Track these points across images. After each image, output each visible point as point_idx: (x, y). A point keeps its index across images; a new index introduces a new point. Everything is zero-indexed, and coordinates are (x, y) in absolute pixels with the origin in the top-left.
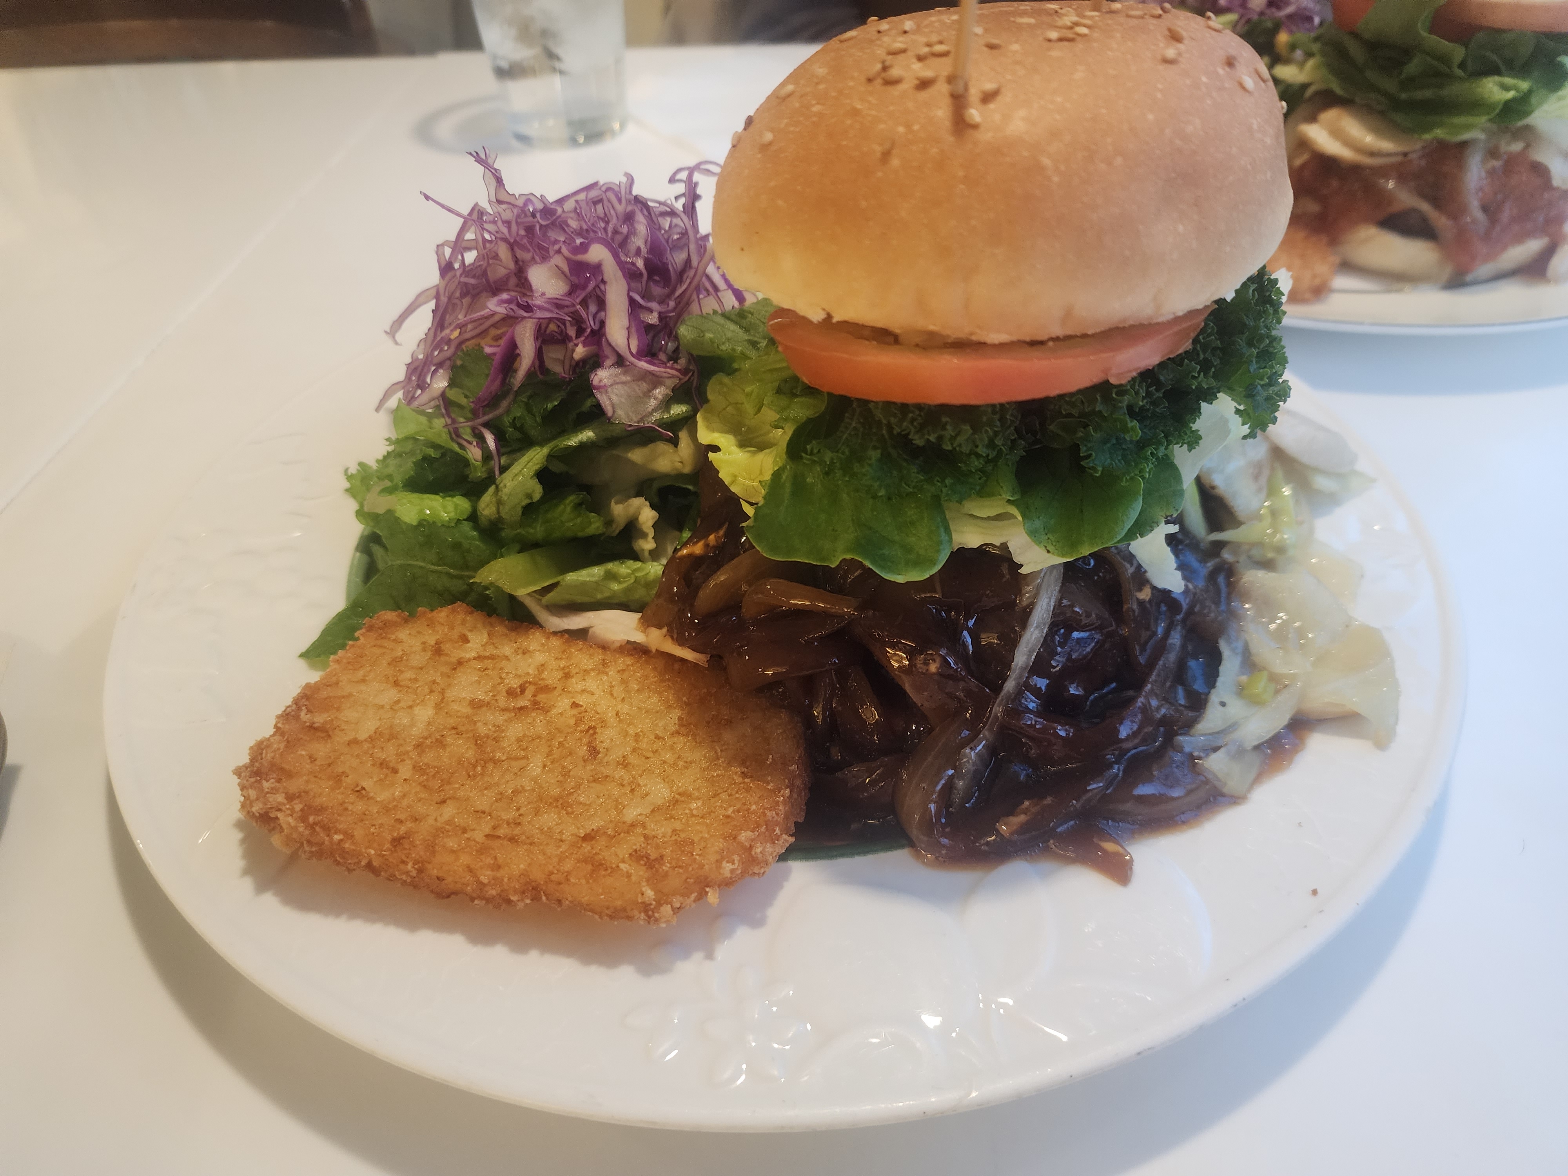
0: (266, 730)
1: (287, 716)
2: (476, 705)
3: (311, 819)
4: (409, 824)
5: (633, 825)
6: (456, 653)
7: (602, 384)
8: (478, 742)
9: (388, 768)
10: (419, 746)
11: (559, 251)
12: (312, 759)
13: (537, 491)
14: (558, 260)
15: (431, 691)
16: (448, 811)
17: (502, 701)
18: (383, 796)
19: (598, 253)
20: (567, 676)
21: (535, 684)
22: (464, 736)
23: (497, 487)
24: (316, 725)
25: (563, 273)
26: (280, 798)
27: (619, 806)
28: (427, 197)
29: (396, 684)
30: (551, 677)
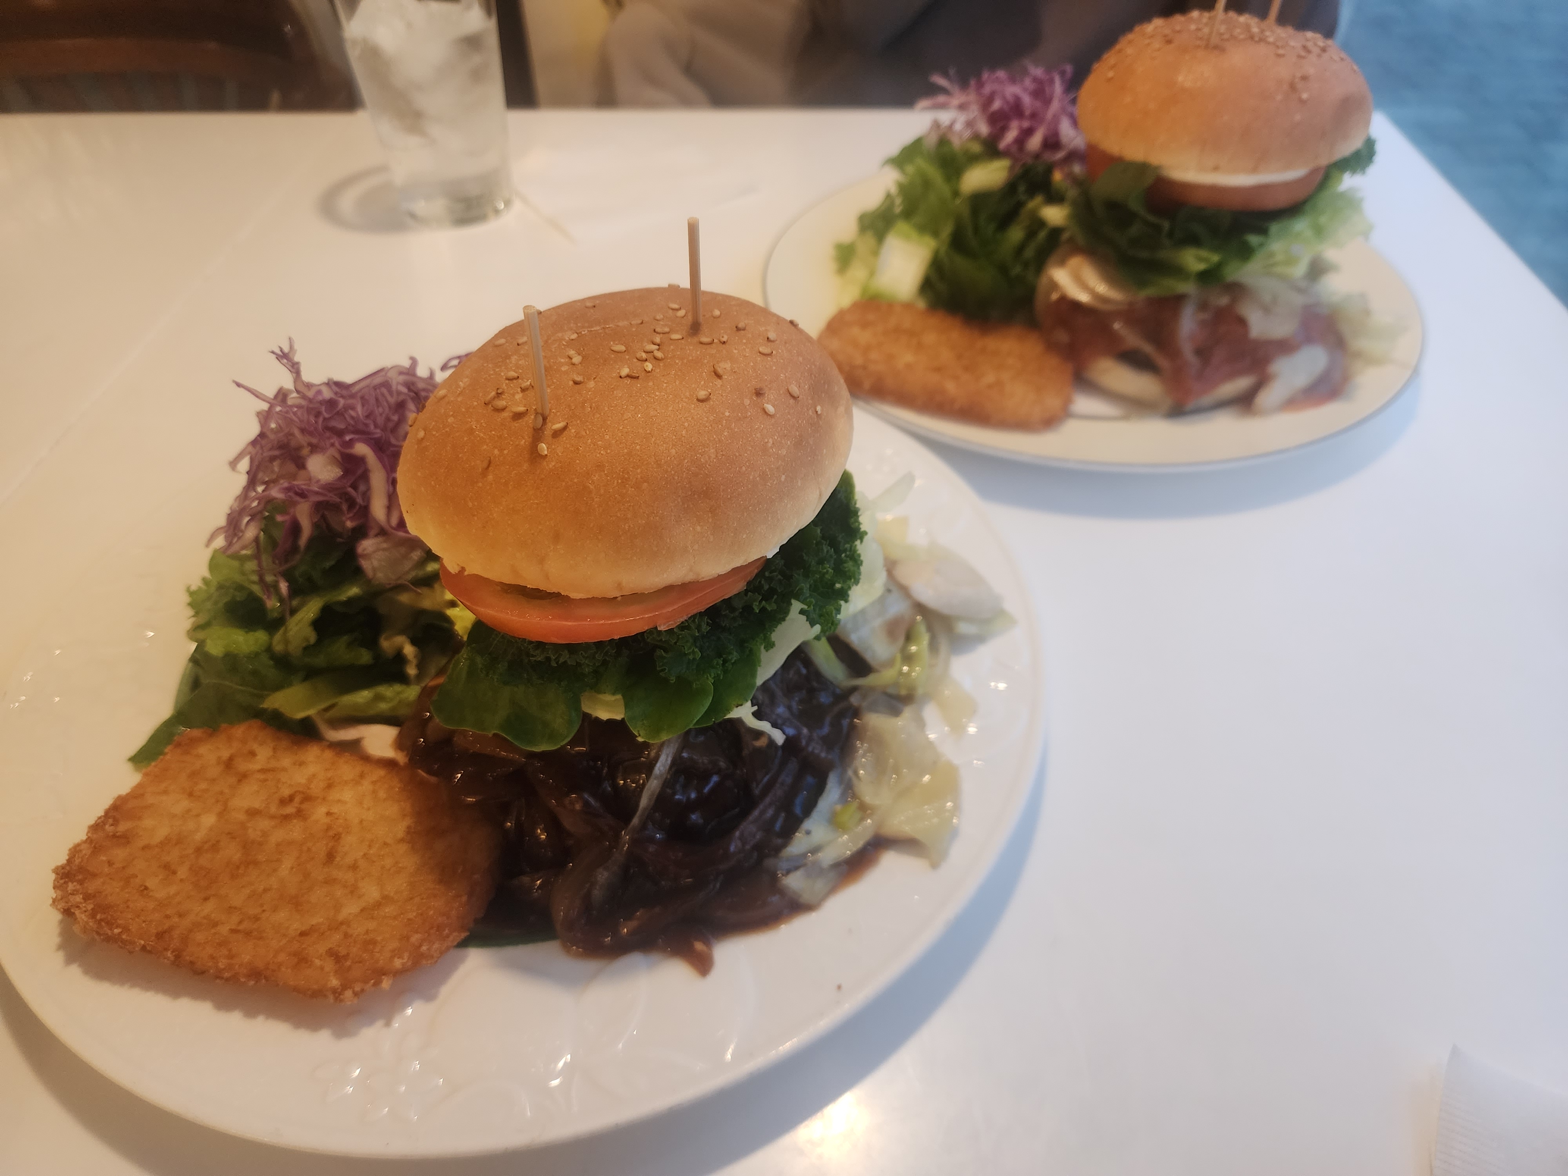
0: (80, 835)
1: (96, 827)
2: (252, 813)
3: (98, 917)
4: (176, 919)
5: (342, 923)
6: (243, 766)
7: (365, 552)
8: (247, 846)
9: (169, 869)
10: (199, 850)
11: (333, 445)
12: (110, 863)
13: (313, 637)
14: (332, 451)
15: (217, 801)
16: (209, 908)
17: (273, 809)
18: (161, 894)
19: (361, 449)
20: (330, 786)
21: (303, 793)
22: (237, 840)
23: (286, 629)
24: (118, 834)
25: (338, 461)
26: (79, 898)
27: (338, 907)
28: (239, 385)
29: (191, 795)
30: (316, 788)
